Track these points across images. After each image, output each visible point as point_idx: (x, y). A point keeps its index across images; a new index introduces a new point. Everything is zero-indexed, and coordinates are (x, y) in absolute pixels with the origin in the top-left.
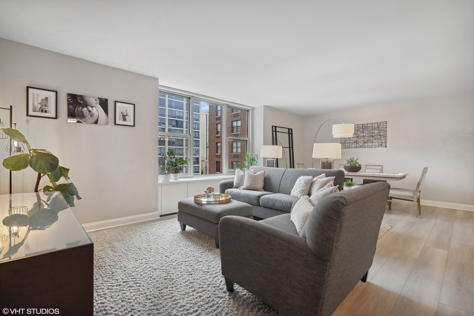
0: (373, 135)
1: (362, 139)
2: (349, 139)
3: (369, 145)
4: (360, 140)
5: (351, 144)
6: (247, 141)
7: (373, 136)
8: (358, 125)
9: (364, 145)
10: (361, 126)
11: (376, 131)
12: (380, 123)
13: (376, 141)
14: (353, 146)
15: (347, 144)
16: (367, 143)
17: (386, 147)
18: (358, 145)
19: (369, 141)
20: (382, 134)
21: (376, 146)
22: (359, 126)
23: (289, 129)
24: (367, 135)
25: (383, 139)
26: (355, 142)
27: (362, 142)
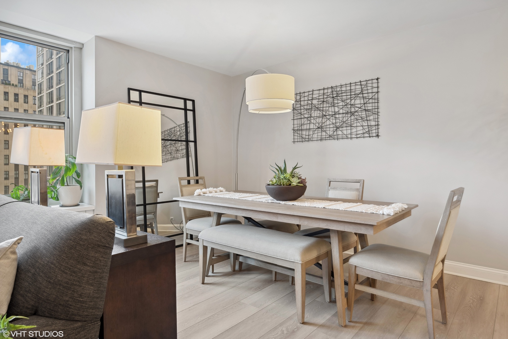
0: (353, 110)
1: (331, 120)
2: (309, 122)
3: (345, 132)
4: (328, 122)
5: (311, 133)
6: (64, 123)
7: (352, 114)
8: (324, 89)
9: (335, 133)
10: (330, 90)
11: (358, 102)
12: (365, 83)
13: (359, 124)
14: (315, 136)
15: (304, 133)
16: (341, 129)
17: (378, 136)
18: (324, 133)
19: (345, 125)
20: (369, 106)
21: (359, 136)
22: (326, 91)
23: (185, 100)
24: (341, 111)
25: (371, 118)
26: (318, 128)
27: (332, 126)
